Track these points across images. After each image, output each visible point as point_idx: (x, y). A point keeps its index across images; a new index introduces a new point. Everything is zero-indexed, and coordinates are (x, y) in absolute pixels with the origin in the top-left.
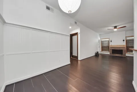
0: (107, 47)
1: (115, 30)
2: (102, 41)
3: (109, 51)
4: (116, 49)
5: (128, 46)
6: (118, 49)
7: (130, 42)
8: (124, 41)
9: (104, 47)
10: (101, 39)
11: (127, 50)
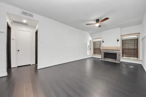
2: (94, 42)
4: (109, 52)
5: (124, 47)
6: (111, 52)
7: (127, 42)
8: (118, 40)
11: (123, 53)
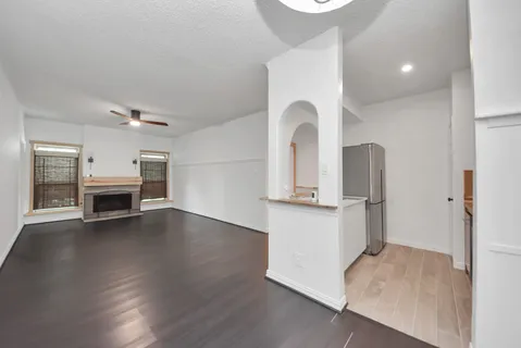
0: (70, 184)
1: (135, 123)
2: (36, 156)
3: (77, 204)
8: (135, 162)
9: (49, 185)
10: (32, 142)
